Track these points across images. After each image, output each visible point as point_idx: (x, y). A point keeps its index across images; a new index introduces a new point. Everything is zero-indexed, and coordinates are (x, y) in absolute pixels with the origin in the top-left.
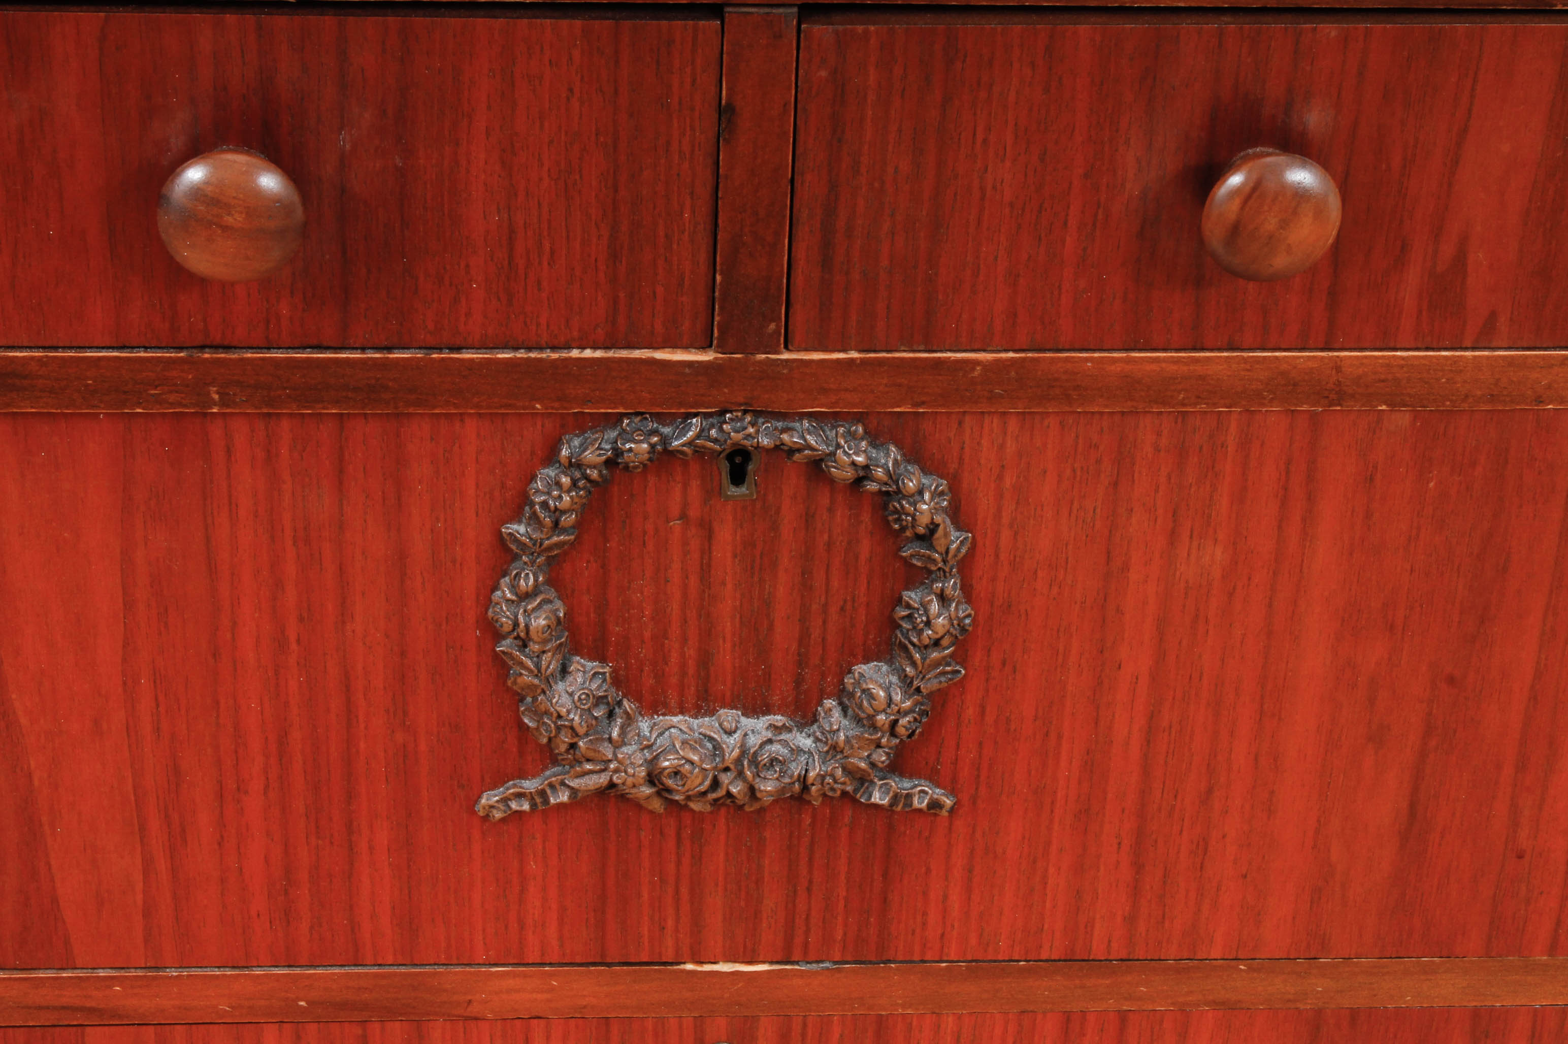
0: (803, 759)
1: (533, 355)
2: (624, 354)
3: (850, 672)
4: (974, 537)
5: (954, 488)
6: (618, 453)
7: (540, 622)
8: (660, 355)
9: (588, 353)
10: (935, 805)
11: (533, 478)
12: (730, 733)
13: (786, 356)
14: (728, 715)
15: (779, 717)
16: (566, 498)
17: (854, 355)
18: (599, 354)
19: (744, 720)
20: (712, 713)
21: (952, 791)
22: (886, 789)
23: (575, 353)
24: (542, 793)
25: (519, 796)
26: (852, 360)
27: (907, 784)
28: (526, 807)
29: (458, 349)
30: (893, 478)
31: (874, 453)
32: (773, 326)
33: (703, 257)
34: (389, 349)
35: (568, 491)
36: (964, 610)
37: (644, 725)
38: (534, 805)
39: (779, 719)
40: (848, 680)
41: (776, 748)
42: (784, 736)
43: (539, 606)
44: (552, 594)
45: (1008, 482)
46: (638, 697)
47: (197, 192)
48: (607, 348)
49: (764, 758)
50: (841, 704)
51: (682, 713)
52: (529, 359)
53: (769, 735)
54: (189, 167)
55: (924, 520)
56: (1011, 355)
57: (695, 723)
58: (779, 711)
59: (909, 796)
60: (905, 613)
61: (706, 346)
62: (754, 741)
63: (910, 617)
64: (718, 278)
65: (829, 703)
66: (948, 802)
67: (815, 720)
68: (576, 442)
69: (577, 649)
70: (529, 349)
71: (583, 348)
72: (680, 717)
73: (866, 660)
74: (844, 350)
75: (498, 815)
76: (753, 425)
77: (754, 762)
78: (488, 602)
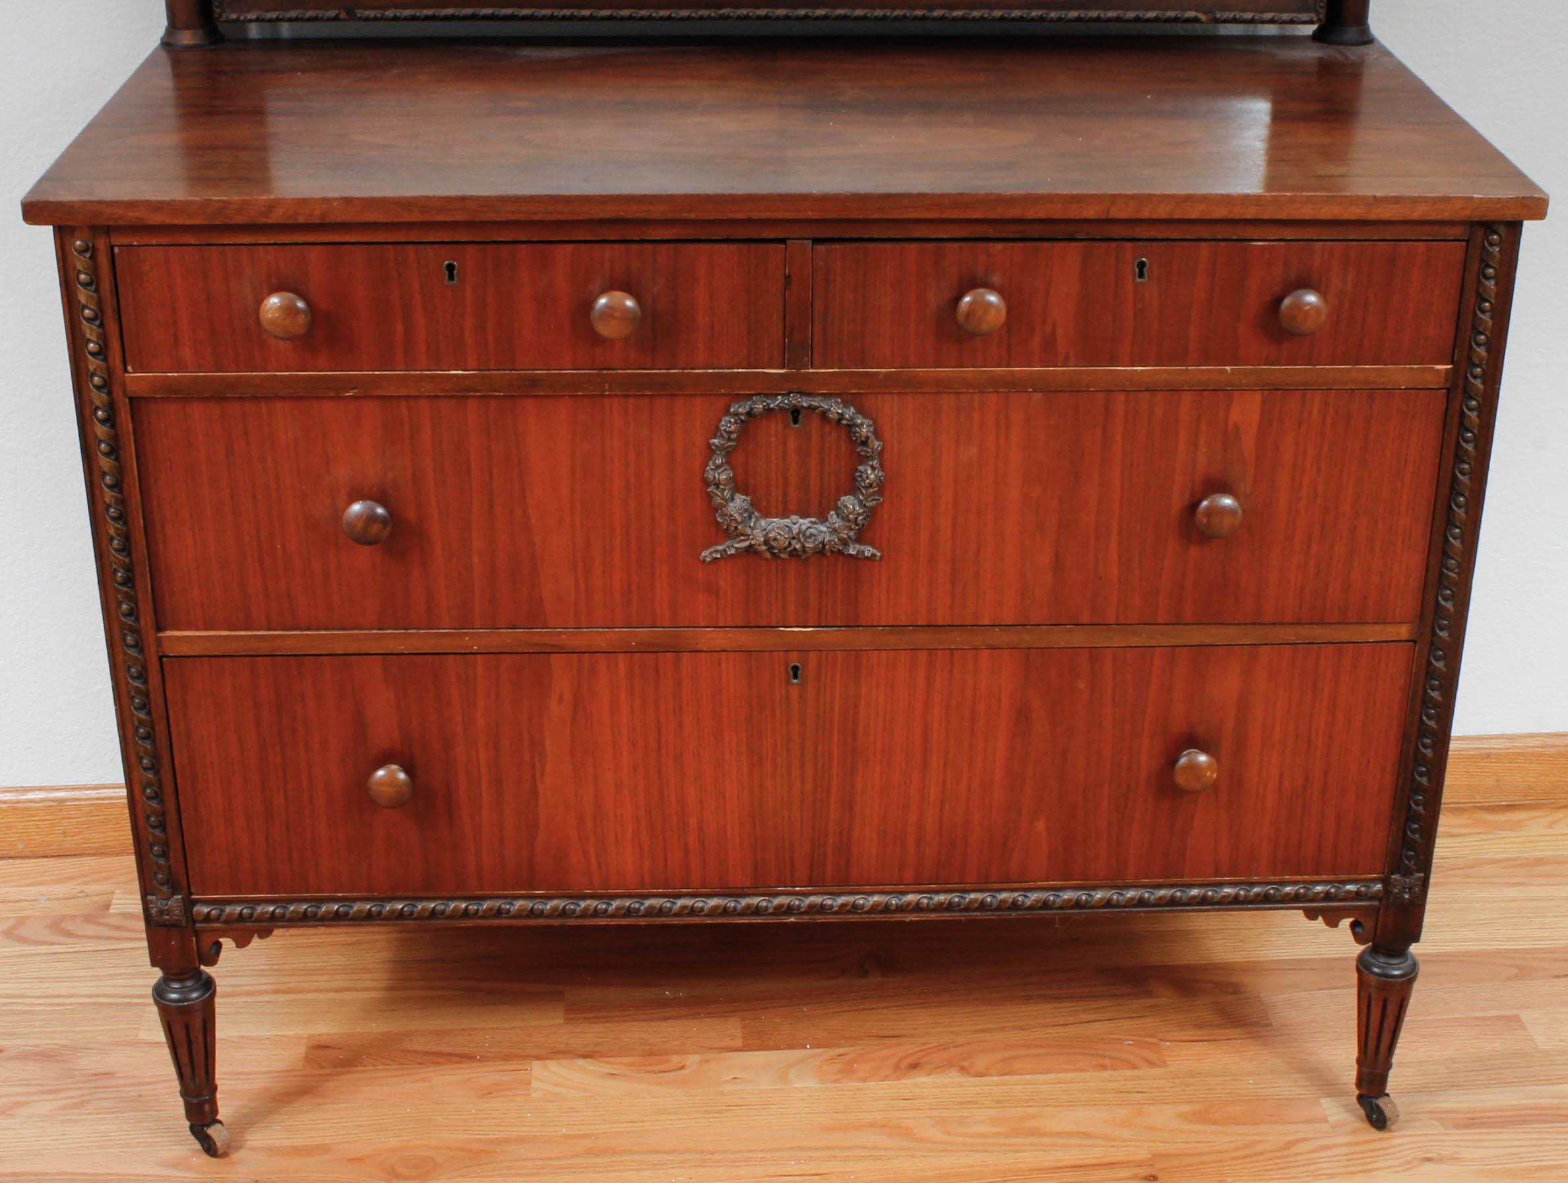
0: (823, 535)
1: (720, 371)
2: (754, 370)
3: (839, 499)
4: (883, 444)
5: (875, 423)
6: (751, 409)
7: (723, 477)
8: (767, 370)
9: (740, 370)
10: (873, 555)
11: (721, 421)
12: (795, 524)
13: (811, 371)
14: (794, 518)
16: (733, 427)
17: (836, 370)
18: (744, 370)
19: (800, 520)
20: (788, 517)
21: (880, 549)
22: (854, 549)
23: (736, 370)
24: (725, 550)
25: (717, 551)
26: (836, 372)
27: (862, 547)
28: (719, 556)
30: (852, 419)
31: (845, 410)
32: (806, 359)
33: (781, 333)
34: (669, 369)
35: (734, 424)
36: (881, 474)
37: (763, 523)
38: (721, 555)
39: (813, 519)
40: (839, 503)
41: (812, 530)
42: (815, 526)
43: (723, 471)
44: (728, 466)
45: (895, 421)
46: (760, 511)
47: (606, 306)
48: (747, 368)
49: (808, 533)
50: (836, 512)
51: (777, 516)
53: (809, 525)
54: (600, 299)
55: (864, 435)
56: (893, 369)
57: (782, 521)
58: (813, 516)
59: (863, 552)
60: (858, 474)
61: (783, 368)
62: (804, 527)
63: (861, 476)
64: (786, 340)
65: (832, 513)
66: (879, 554)
67: (827, 519)
68: (736, 406)
69: (737, 489)
71: (738, 369)
72: (776, 518)
73: (845, 494)
74: (833, 368)
75: (708, 559)
76: (800, 397)
77: (804, 535)
78: (704, 471)
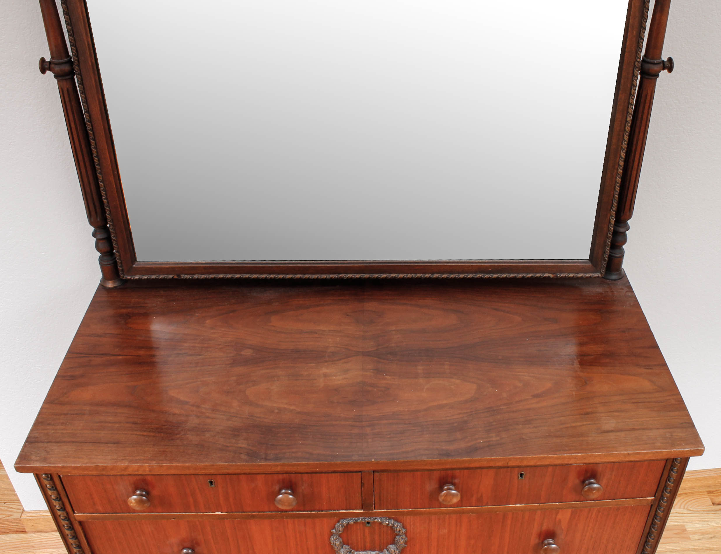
1: (334, 512)
2: (349, 511)
3: (388, 546)
4: (407, 531)
5: (403, 524)
6: (348, 523)
7: (338, 543)
8: (355, 511)
9: (343, 511)
11: (335, 525)
13: (375, 511)
14: (369, 551)
15: (377, 552)
16: (341, 528)
17: (385, 510)
18: (345, 511)
19: (371, 552)
20: (366, 551)
23: (341, 511)
29: (322, 511)
30: (393, 524)
31: (390, 521)
32: (372, 508)
33: (360, 499)
34: (312, 511)
35: (341, 527)
36: (406, 539)
37: (356, 553)
40: (388, 547)
43: (337, 541)
44: (340, 537)
45: (412, 523)
46: (354, 549)
48: (346, 510)
50: (387, 550)
51: (361, 551)
52: (334, 513)
55: (398, 530)
56: (410, 510)
57: (363, 553)
58: (377, 551)
60: (396, 540)
61: (362, 509)
63: (397, 540)
64: (363, 502)
65: (385, 550)
67: (383, 552)
68: (342, 520)
69: (344, 544)
70: (334, 511)
72: (361, 552)
73: (391, 545)
74: (384, 510)
76: (370, 519)
78: (329, 539)
